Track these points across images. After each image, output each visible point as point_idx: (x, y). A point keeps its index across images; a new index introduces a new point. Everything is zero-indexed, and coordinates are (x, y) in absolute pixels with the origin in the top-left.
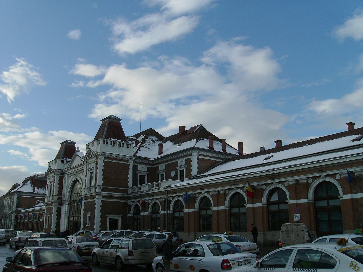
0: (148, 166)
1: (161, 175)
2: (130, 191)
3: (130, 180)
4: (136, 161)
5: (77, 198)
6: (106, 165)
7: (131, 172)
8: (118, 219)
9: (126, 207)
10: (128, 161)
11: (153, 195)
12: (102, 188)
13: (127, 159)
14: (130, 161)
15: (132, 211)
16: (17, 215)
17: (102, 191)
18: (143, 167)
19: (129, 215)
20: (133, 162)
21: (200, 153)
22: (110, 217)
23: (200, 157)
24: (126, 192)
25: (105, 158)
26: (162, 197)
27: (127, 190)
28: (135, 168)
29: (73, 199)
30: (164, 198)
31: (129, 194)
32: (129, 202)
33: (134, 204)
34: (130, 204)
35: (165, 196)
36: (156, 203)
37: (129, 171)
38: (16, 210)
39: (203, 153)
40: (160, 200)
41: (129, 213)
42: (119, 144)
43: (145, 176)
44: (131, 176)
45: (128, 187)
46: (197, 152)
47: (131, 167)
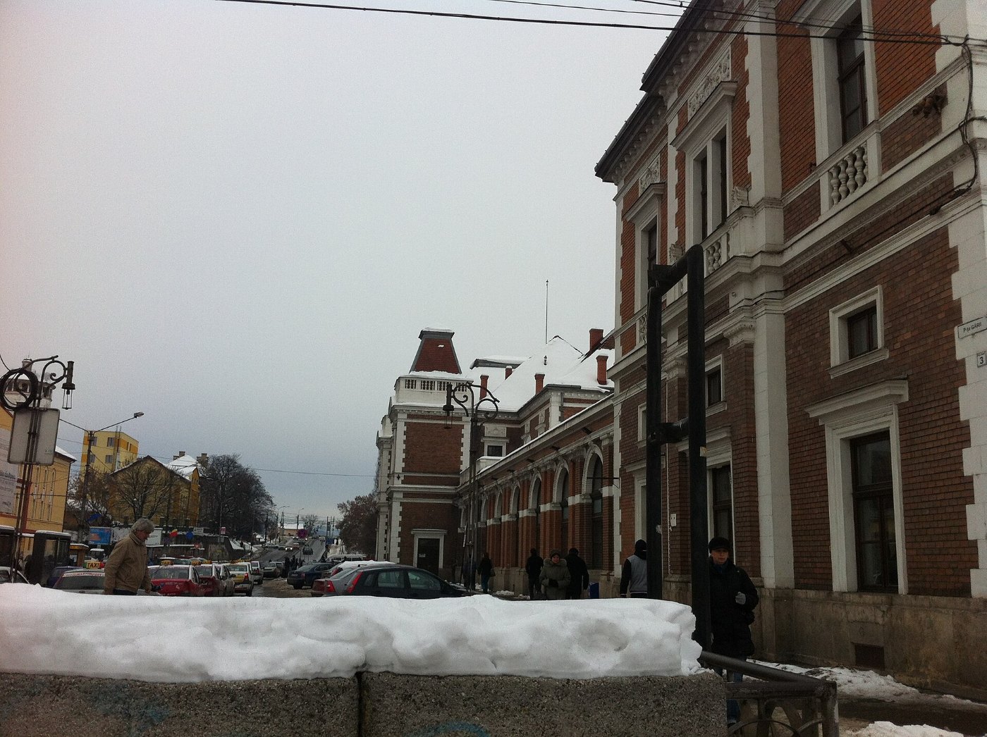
0: (509, 426)
2: (461, 481)
3: (465, 459)
4: (479, 416)
6: (411, 430)
7: (466, 441)
8: (439, 539)
10: (461, 418)
12: (402, 478)
14: (465, 419)
15: (462, 523)
17: (403, 482)
18: (496, 429)
20: (473, 420)
21: (567, 395)
22: (420, 534)
23: (568, 405)
24: (455, 482)
25: (410, 416)
27: (458, 479)
41: (459, 526)
42: (440, 386)
43: (501, 447)
44: (466, 449)
45: (459, 472)
46: (559, 394)
47: (467, 431)
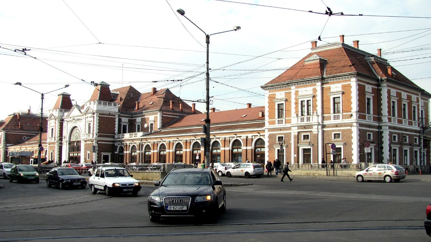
0: (129, 119)
1: (138, 125)
2: (116, 137)
3: (116, 129)
4: (120, 115)
5: (76, 140)
6: (100, 119)
7: (117, 123)
8: (109, 155)
9: (113, 148)
10: (115, 116)
11: (133, 140)
12: (98, 135)
13: (114, 114)
15: (118, 150)
16: (6, 150)
17: (98, 137)
18: (125, 119)
19: (116, 152)
20: (119, 116)
21: (164, 113)
22: (103, 154)
23: (164, 116)
24: (113, 137)
25: (100, 114)
26: (138, 142)
27: (114, 136)
28: (120, 120)
29: (72, 140)
30: (140, 143)
31: (116, 139)
32: (116, 144)
33: (120, 145)
34: (116, 145)
35: (140, 142)
36: (134, 146)
37: (116, 123)
38: (5, 146)
39: (165, 113)
40: (137, 144)
41: (116, 151)
42: (109, 104)
43: (126, 125)
44: (117, 126)
45: (115, 133)
47: (117, 120)
